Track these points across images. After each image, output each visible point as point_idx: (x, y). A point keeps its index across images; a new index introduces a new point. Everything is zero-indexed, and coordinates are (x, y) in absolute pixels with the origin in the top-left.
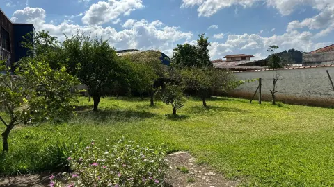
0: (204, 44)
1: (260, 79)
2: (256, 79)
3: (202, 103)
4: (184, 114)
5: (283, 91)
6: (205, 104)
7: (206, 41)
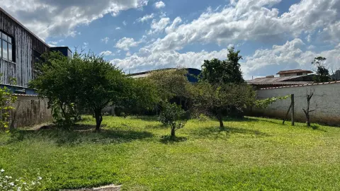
0: (234, 58)
1: (292, 96)
2: (288, 97)
3: (218, 124)
4: (184, 135)
5: (325, 110)
6: (222, 125)
7: (237, 55)
